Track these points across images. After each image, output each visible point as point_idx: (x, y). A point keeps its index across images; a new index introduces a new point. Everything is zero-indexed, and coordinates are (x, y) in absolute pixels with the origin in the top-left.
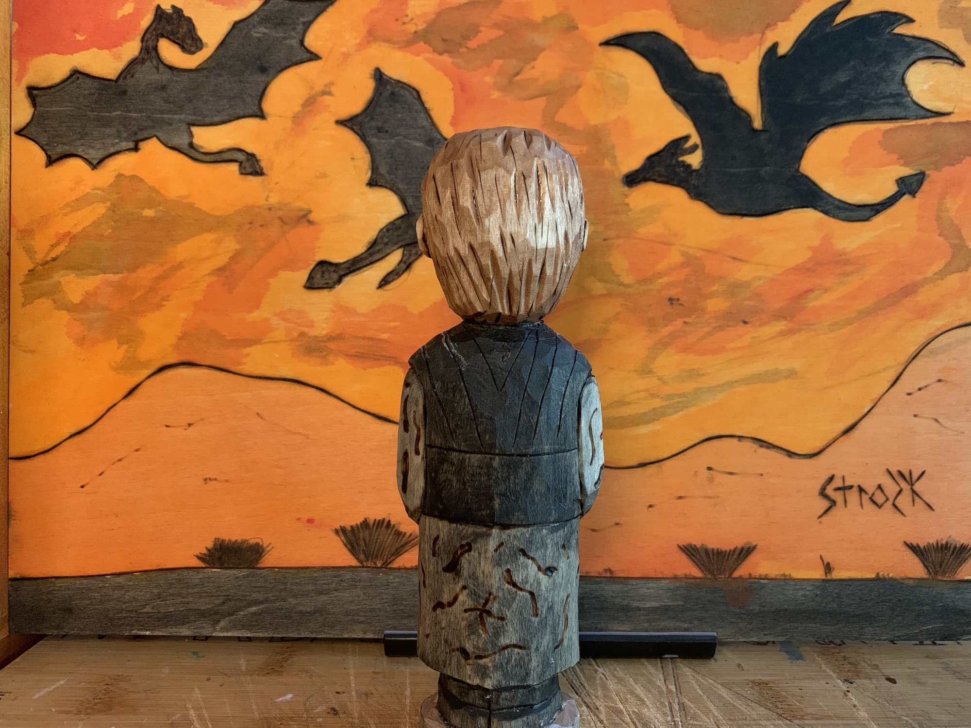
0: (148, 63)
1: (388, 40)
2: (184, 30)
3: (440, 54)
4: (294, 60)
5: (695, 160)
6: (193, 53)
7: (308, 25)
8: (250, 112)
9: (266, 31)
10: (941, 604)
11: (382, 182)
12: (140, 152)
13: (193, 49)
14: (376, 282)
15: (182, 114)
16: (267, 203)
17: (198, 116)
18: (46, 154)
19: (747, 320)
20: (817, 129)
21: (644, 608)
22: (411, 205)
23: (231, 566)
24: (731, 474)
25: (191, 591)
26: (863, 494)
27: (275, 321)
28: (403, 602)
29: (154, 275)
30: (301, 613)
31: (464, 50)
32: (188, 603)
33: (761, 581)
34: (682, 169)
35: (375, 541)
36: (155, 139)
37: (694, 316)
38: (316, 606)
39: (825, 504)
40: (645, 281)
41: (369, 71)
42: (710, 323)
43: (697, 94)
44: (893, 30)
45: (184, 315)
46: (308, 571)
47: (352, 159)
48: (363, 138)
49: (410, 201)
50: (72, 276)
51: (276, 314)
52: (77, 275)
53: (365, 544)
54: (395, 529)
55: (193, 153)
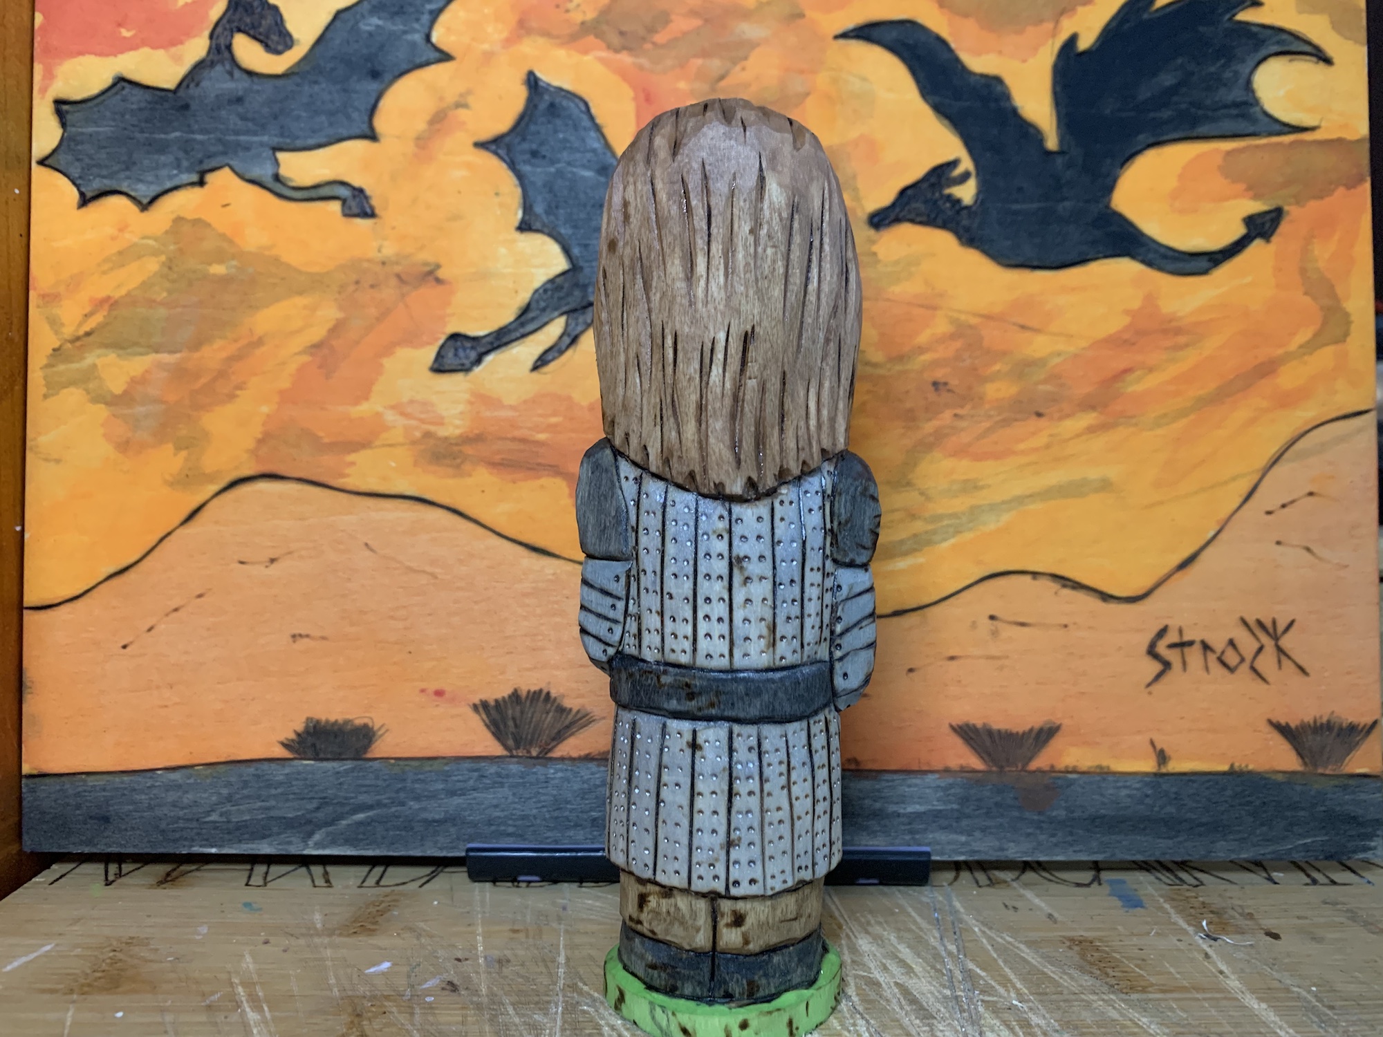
0: (219, 68)
1: (546, 34)
2: (267, 22)
3: (617, 51)
4: (418, 61)
5: (966, 193)
6: (279, 53)
7: (436, 15)
8: (357, 131)
9: (380, 23)
10: (1323, 808)
11: (538, 225)
12: (206, 187)
13: (280, 48)
14: (530, 364)
15: (264, 135)
16: (380, 255)
17: (288, 137)
18: (78, 190)
19: (1041, 410)
20: (1133, 151)
21: (904, 815)
22: (577, 258)
23: (329, 756)
24: (1023, 624)
25: (273, 792)
26: (1209, 654)
27: (390, 417)
28: (569, 806)
29: (224, 355)
30: (428, 823)
31: (648, 46)
32: (268, 809)
33: (1070, 776)
34: (948, 205)
35: (528, 720)
36: (227, 170)
37: (968, 407)
38: (446, 812)
39: (1156, 667)
40: (901, 358)
41: (522, 75)
42: (990, 417)
43: (968, 103)
44: (1234, 15)
45: (265, 409)
46: (438, 761)
47: (497, 194)
48: (512, 166)
49: (576, 251)
50: (111, 357)
51: (393, 407)
52: (119, 356)
53: (516, 726)
54: (556, 704)
55: (278, 187)
